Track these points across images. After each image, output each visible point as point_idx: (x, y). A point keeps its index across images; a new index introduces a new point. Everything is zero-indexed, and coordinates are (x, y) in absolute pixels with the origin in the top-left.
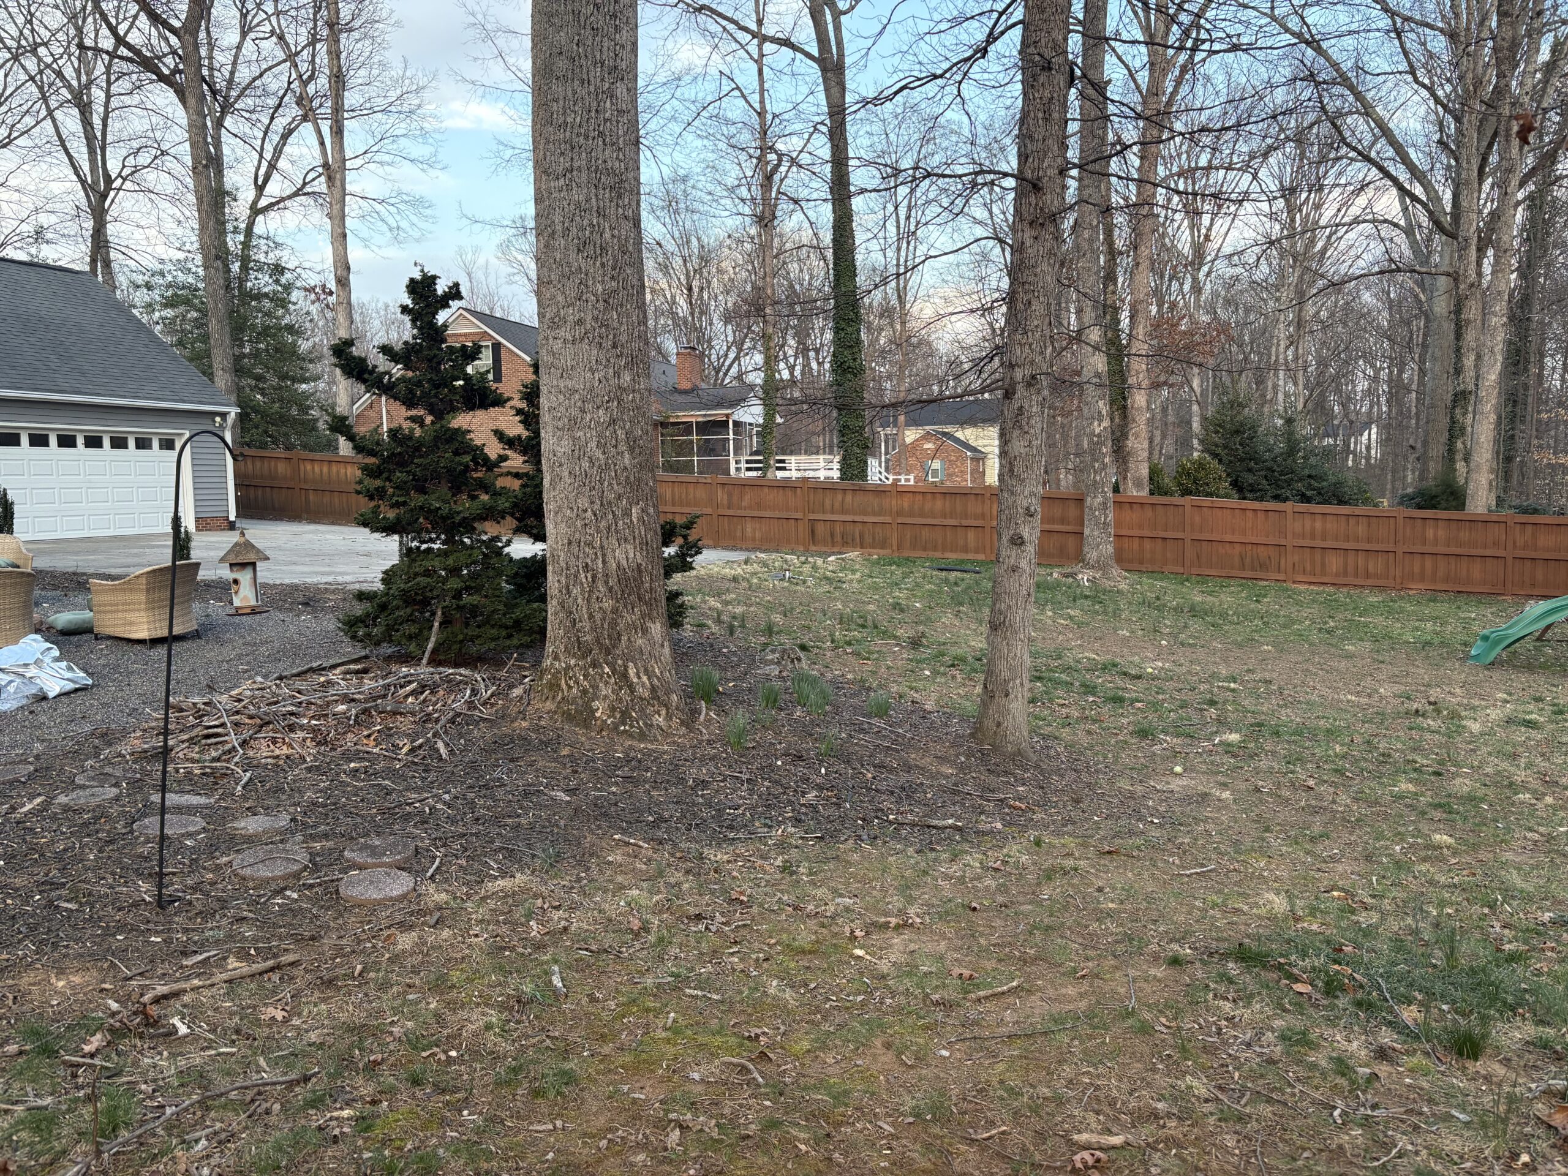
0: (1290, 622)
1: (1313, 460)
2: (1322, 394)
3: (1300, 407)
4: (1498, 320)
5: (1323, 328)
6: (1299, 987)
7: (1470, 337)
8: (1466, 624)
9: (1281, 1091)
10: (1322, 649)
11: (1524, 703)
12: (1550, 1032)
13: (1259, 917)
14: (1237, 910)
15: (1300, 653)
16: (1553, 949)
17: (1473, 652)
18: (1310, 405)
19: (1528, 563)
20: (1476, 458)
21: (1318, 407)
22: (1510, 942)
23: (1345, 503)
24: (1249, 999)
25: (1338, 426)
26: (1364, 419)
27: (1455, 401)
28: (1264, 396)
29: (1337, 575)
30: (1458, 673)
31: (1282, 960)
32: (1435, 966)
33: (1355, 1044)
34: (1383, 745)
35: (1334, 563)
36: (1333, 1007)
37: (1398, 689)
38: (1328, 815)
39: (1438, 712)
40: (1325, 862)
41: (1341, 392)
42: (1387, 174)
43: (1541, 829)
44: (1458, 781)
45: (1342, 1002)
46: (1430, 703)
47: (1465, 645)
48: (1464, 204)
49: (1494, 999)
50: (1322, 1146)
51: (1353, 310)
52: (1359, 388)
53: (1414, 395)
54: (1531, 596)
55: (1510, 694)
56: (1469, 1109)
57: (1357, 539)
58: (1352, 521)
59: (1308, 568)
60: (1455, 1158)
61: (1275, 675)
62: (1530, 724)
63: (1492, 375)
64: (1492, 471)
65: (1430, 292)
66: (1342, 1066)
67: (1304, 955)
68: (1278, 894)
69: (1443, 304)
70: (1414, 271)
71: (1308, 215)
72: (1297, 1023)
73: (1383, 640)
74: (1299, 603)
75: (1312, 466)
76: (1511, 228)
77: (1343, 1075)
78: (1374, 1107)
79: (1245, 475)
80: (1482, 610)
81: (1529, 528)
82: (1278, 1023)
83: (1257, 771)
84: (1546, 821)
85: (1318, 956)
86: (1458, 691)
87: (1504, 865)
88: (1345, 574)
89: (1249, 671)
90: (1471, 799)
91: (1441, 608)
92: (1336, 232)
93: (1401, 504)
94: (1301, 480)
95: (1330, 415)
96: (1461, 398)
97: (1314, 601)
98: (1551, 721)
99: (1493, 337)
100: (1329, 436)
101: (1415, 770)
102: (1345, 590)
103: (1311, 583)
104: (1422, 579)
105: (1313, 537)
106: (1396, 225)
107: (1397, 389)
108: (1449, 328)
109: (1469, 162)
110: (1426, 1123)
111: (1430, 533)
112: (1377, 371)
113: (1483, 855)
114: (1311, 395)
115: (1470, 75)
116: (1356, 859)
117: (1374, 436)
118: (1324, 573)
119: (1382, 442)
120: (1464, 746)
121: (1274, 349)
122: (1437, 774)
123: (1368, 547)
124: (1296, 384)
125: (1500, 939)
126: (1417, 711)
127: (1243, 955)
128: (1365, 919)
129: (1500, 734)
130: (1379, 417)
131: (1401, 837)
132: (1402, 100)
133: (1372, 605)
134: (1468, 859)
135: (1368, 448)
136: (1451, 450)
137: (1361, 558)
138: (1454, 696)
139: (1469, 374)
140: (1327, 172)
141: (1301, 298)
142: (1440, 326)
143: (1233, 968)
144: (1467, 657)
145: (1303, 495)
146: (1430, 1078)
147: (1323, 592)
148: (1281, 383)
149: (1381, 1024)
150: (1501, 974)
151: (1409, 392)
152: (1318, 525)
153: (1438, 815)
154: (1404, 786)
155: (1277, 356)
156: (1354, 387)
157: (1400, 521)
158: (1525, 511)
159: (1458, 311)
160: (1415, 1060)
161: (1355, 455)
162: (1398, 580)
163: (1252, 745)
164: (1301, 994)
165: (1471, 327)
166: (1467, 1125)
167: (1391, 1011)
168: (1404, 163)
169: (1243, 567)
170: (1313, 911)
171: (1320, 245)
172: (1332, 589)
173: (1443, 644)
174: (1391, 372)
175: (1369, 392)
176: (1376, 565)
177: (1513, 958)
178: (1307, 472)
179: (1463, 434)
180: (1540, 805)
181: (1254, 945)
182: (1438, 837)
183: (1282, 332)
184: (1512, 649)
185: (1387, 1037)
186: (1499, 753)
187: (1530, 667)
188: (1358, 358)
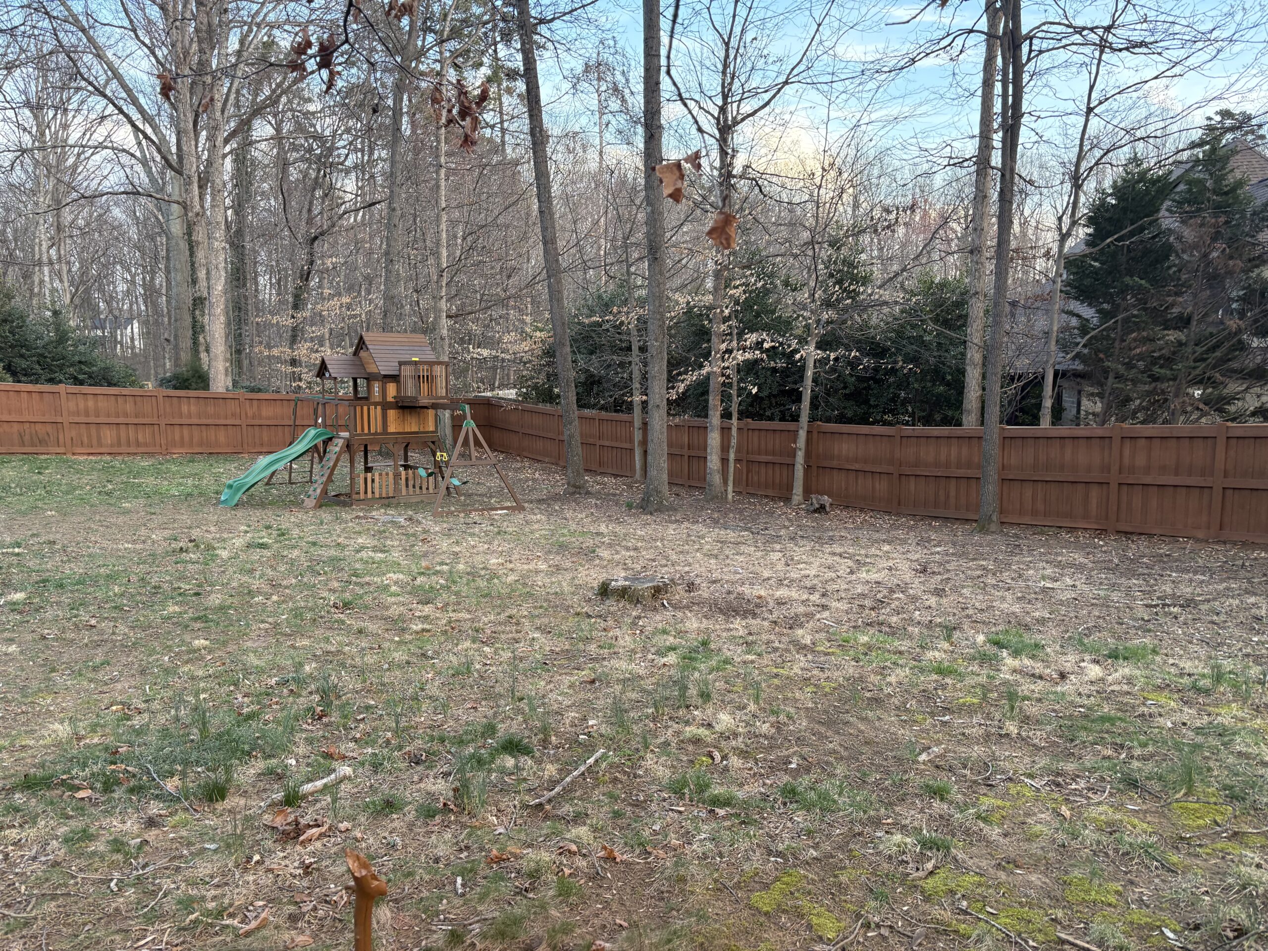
0: (72, 489)
1: (81, 348)
2: (87, 291)
3: (68, 301)
4: (220, 243)
5: (83, 234)
6: (81, 794)
7: (200, 255)
8: (217, 478)
9: (66, 885)
10: (102, 509)
11: (259, 531)
12: (274, 761)
13: (45, 747)
14: (24, 747)
15: (82, 514)
16: (277, 703)
17: (223, 498)
18: (77, 301)
19: (257, 428)
20: (213, 350)
21: (84, 303)
22: (248, 706)
23: (115, 385)
24: (34, 820)
25: (105, 320)
26: (126, 315)
27: (194, 305)
28: (32, 290)
29: (112, 446)
30: (212, 515)
31: (64, 777)
32: (192, 741)
33: (129, 824)
34: (155, 580)
35: (108, 435)
36: (109, 801)
37: (167, 533)
38: (110, 645)
39: (197, 546)
40: (106, 684)
41: (104, 291)
42: (121, 111)
43: (270, 620)
44: (213, 596)
45: (119, 793)
46: (191, 541)
47: (217, 493)
48: (185, 148)
49: (234, 751)
50: (101, 915)
51: (106, 222)
52: (119, 289)
53: (164, 298)
54: (261, 453)
55: (249, 526)
56: (217, 838)
57: (126, 415)
58: (120, 399)
59: (85, 440)
60: (207, 879)
61: (58, 536)
62: (263, 546)
63: (219, 286)
64: (226, 360)
65: (167, 215)
66: (118, 845)
67: (84, 765)
68: (62, 722)
69: (178, 227)
70: (151, 196)
71: (56, 132)
72: (76, 824)
73: (154, 497)
74: (78, 472)
75: (81, 353)
76: (221, 173)
77: (118, 851)
78: (144, 867)
79: (17, 360)
80: (228, 466)
81: (255, 403)
82: (62, 830)
83: (42, 622)
84: (275, 614)
85: (96, 763)
86: (212, 529)
87: (245, 652)
88: (119, 444)
89: (33, 535)
90: (222, 608)
91: (198, 467)
92: (83, 152)
93: (161, 385)
94: (72, 365)
95: (96, 310)
96: (199, 302)
97: (93, 469)
98: (276, 542)
99: (217, 257)
100: (97, 328)
101: (180, 594)
102: (120, 458)
103: (89, 454)
104: (182, 445)
105: (87, 414)
106: (132, 155)
107: (151, 293)
108: (184, 246)
109: (185, 115)
110: (186, 862)
111: (185, 408)
112: (133, 276)
113: (231, 648)
114: (77, 290)
115: (179, 45)
116: (133, 675)
117: (136, 330)
118: (100, 445)
119: (142, 335)
120: (217, 569)
121: (37, 248)
122: (197, 594)
123: (136, 421)
124: (61, 281)
125: (241, 706)
126: (181, 549)
127: (29, 784)
128: (136, 722)
129: (243, 556)
130: (139, 315)
131: (169, 648)
132: (129, 52)
133: (143, 468)
134: (220, 653)
135: (132, 339)
136: (195, 343)
137: (131, 429)
138: (208, 533)
139: (203, 284)
140: (70, 99)
141: (58, 207)
142: (177, 244)
143: (19, 798)
144: (219, 502)
145: (75, 378)
146: (188, 827)
147: (101, 461)
148: (47, 279)
149: (150, 799)
150: (242, 731)
151: (160, 295)
152: (91, 403)
153: (198, 625)
154: (171, 609)
155: (41, 254)
156: (115, 288)
157: (161, 399)
158: (253, 390)
159: (189, 234)
160: (177, 818)
161: (122, 345)
162: (164, 447)
163: (37, 600)
164: (83, 799)
165: (201, 247)
166: (215, 851)
167: (158, 786)
168: (134, 104)
169: (23, 444)
170: (94, 728)
171: (71, 161)
172: (108, 458)
173: (201, 494)
174: (144, 278)
175: (128, 293)
176: (144, 436)
177: (250, 717)
178: (77, 358)
179: (203, 331)
180: (269, 603)
181: (40, 773)
182: (197, 642)
183: (43, 233)
184: (249, 493)
185: (155, 808)
186: (242, 571)
187: (262, 505)
188: (115, 263)
